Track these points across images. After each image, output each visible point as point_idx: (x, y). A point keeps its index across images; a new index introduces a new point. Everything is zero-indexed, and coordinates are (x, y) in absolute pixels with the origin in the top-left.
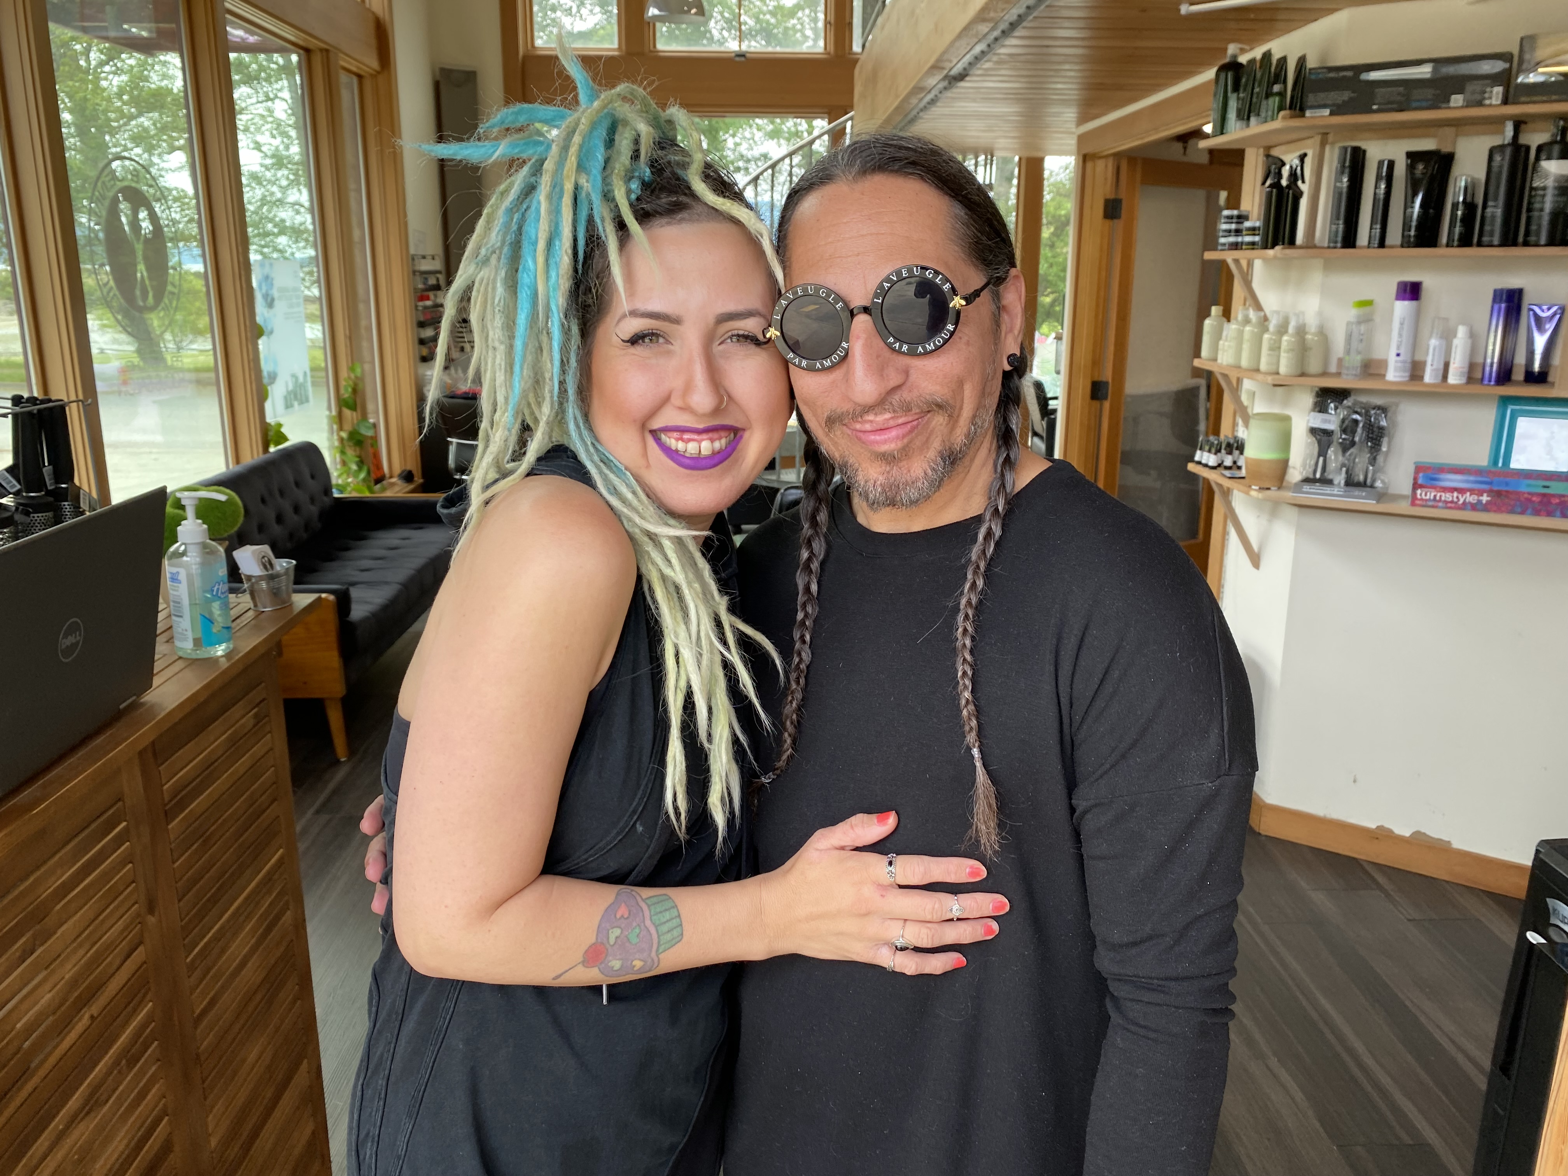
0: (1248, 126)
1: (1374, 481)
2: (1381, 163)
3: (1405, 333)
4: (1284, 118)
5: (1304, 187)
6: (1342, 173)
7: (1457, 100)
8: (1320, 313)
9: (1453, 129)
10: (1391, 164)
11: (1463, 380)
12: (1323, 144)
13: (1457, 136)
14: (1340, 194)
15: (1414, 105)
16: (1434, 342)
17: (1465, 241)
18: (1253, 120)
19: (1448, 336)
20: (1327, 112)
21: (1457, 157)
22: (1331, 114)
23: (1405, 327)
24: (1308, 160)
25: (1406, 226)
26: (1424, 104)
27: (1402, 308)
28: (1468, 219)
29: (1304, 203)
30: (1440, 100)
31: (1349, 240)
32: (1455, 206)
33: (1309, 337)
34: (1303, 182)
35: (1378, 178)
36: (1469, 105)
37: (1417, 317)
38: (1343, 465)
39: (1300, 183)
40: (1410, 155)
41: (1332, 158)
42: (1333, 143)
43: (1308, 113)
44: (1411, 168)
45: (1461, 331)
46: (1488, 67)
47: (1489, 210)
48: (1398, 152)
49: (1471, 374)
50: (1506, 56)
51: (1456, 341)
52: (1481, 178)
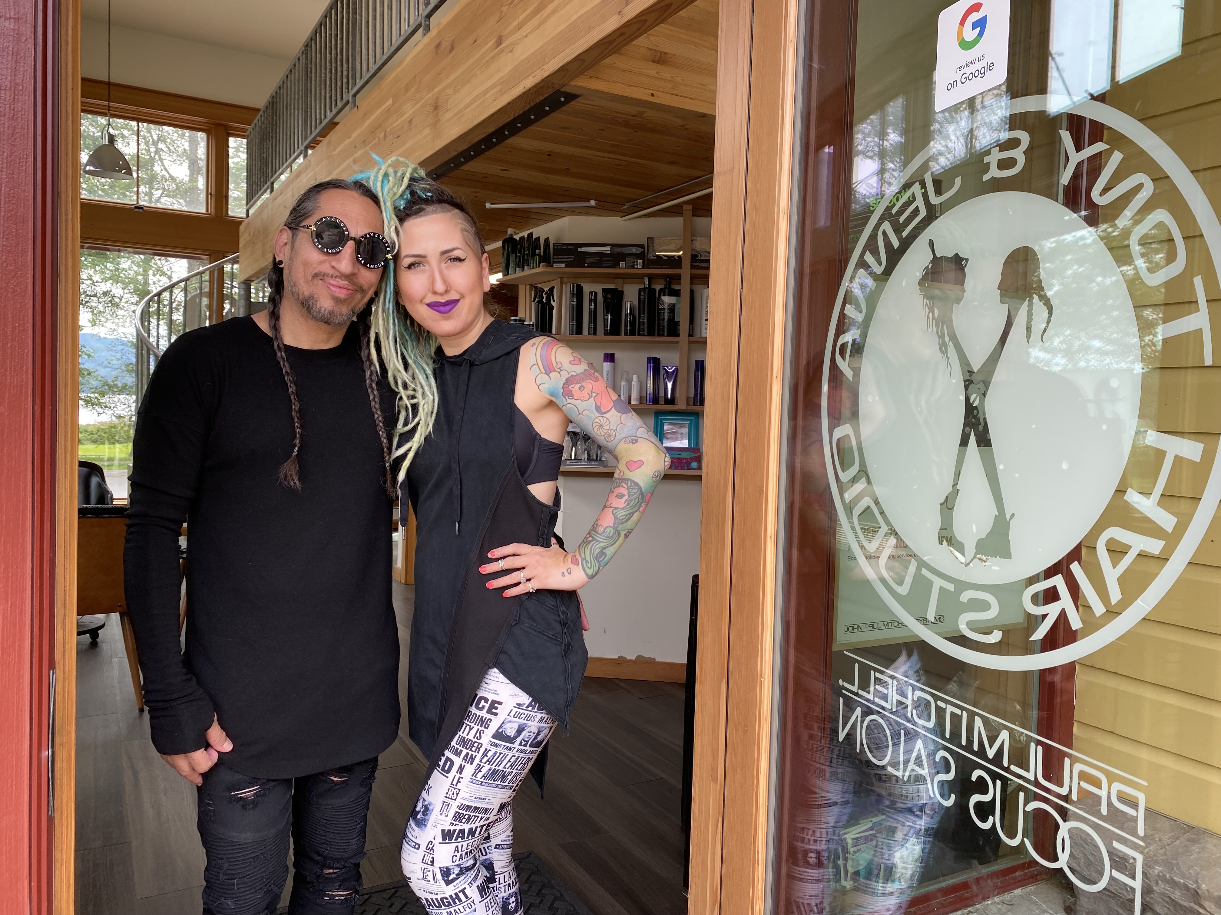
0: (523, 270)
1: (601, 457)
2: (591, 293)
4: (543, 267)
5: (554, 304)
6: (573, 297)
7: (623, 264)
9: (621, 280)
10: (596, 293)
11: (638, 403)
12: (562, 283)
13: (623, 283)
14: (573, 307)
15: (604, 265)
16: (623, 383)
17: (632, 333)
18: (526, 267)
19: (629, 381)
20: (563, 266)
21: (625, 293)
22: (566, 266)
23: (609, 375)
24: (555, 290)
25: (606, 325)
26: (608, 265)
27: (607, 366)
28: (633, 323)
29: (554, 312)
30: (615, 265)
31: (579, 331)
32: (626, 315)
34: (554, 301)
35: (591, 300)
36: (628, 267)
37: (614, 370)
38: (585, 449)
39: (552, 302)
40: (604, 290)
41: (567, 290)
42: (566, 283)
43: (555, 265)
44: (605, 298)
45: (635, 378)
46: (634, 250)
47: (641, 318)
48: (598, 288)
49: (641, 399)
50: (641, 246)
51: (633, 383)
52: (636, 303)
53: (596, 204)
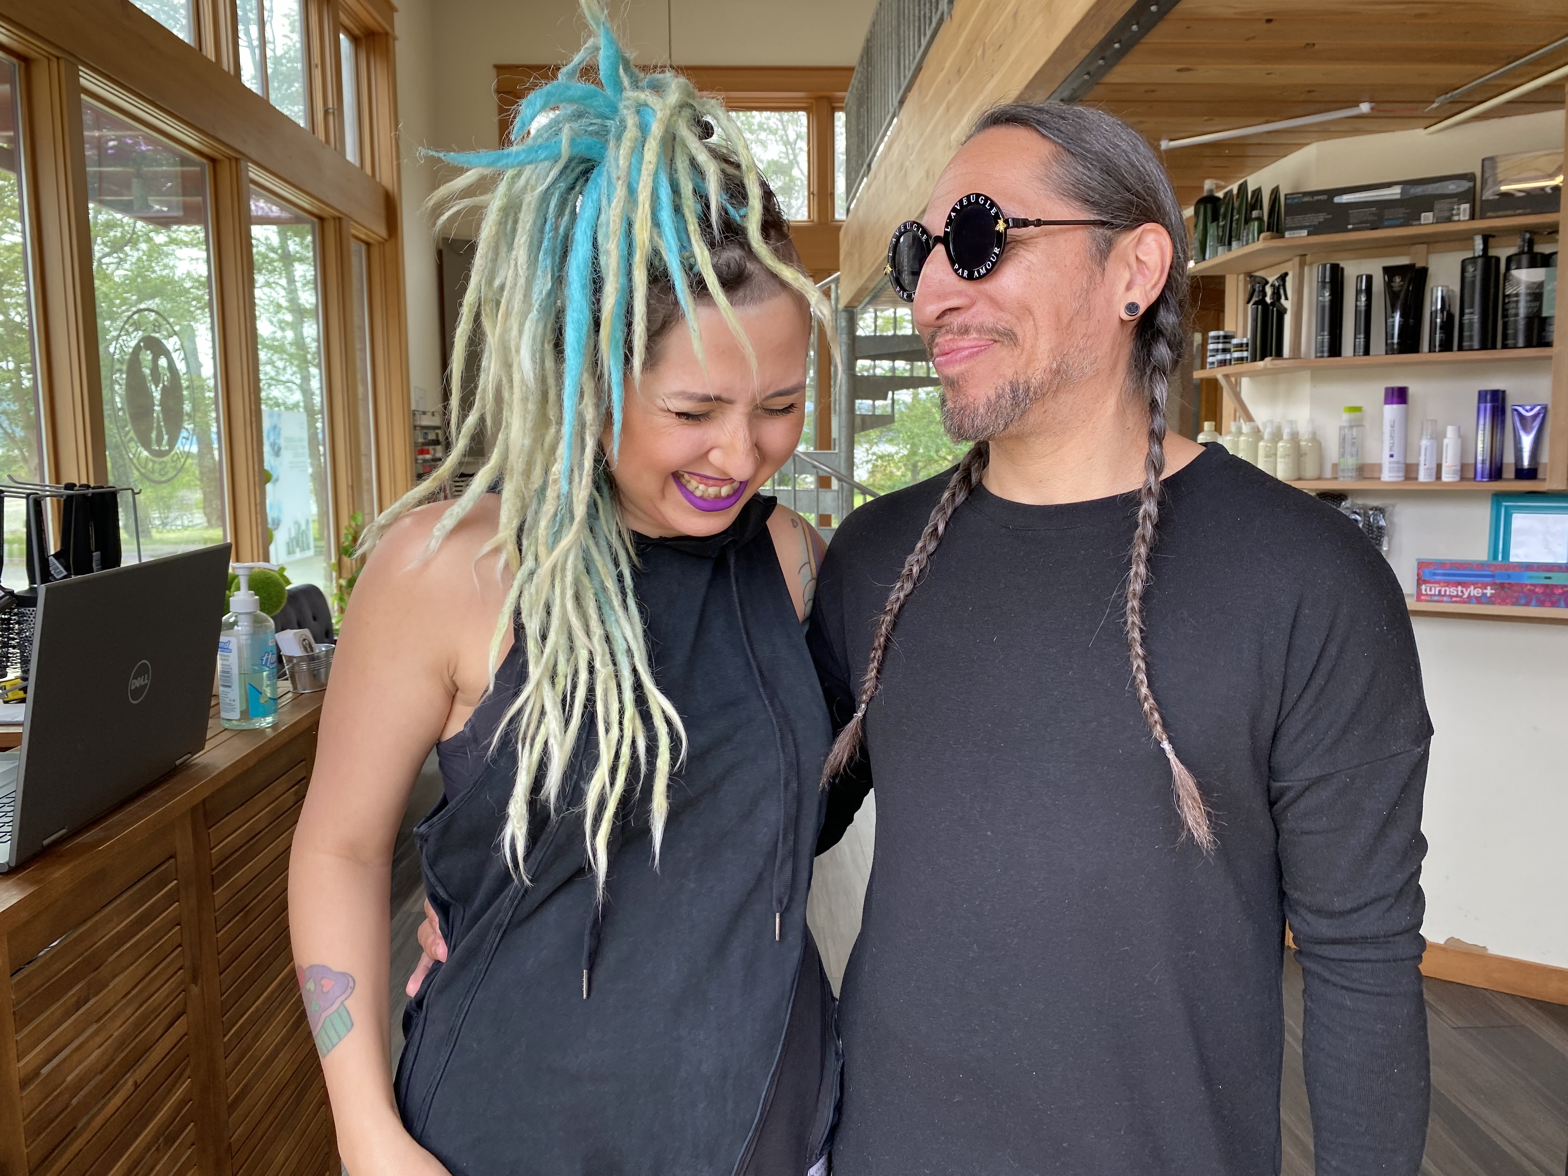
0: (1230, 250)
2: (1359, 277)
3: (1396, 435)
4: (1265, 239)
5: (1287, 304)
6: (1324, 287)
7: (1427, 217)
8: (1312, 420)
9: (1424, 246)
10: (1369, 278)
11: (1457, 478)
12: (1302, 265)
13: (1428, 253)
14: (1323, 307)
15: (1386, 223)
16: (1424, 443)
17: (1446, 346)
18: (1234, 244)
19: (1438, 438)
20: (1304, 233)
21: (1430, 271)
22: (1309, 235)
23: (1396, 428)
24: (1289, 279)
25: (1389, 335)
26: (1395, 222)
27: (1391, 411)
28: (1447, 326)
29: (1288, 319)
30: (1412, 218)
31: (1335, 350)
32: (1433, 315)
33: (1303, 443)
34: (1286, 299)
35: (1358, 292)
36: (1438, 221)
37: (1406, 420)
39: (1283, 301)
40: (1387, 270)
41: (1313, 276)
42: (1311, 264)
43: (1287, 234)
44: (1388, 285)
45: (1451, 431)
46: (1452, 187)
47: (1466, 317)
48: (1375, 267)
49: (1465, 471)
50: (1469, 177)
51: (1446, 441)
52: (1456, 288)
53: (1372, 109)
